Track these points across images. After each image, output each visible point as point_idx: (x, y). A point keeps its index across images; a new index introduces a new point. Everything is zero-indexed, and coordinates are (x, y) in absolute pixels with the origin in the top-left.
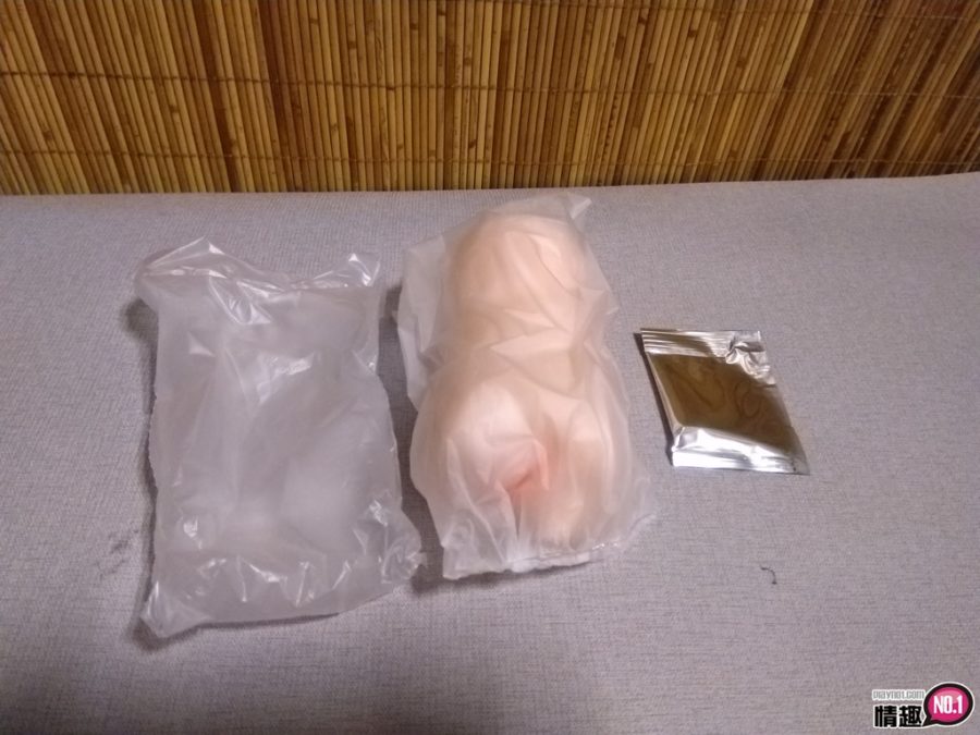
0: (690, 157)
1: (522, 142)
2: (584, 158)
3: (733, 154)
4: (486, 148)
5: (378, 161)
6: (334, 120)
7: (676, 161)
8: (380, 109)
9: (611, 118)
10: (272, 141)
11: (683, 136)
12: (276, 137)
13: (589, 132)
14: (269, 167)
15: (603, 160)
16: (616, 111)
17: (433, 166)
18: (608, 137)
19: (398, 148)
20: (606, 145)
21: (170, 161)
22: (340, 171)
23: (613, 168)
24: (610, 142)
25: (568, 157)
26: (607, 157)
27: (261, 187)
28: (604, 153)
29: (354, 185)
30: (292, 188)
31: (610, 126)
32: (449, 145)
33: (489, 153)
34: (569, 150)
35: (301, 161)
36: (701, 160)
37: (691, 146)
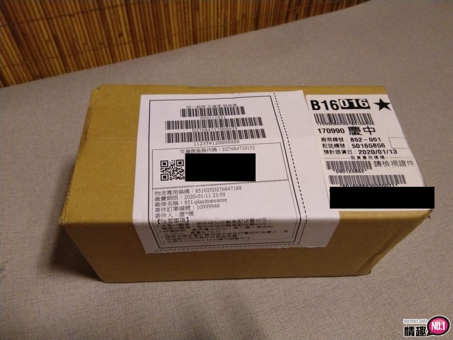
0: (225, 21)
1: (145, 29)
2: (177, 31)
3: (244, 16)
4: (128, 36)
5: (75, 54)
6: (47, 38)
7: (219, 24)
8: (69, 27)
9: (184, 8)
10: (18, 55)
12: (19, 52)
13: (175, 17)
15: (186, 30)
16: (186, 5)
17: (104, 50)
18: (185, 18)
19: (84, 44)
20: (185, 22)
22: (57, 63)
23: (191, 33)
24: (187, 20)
25: (169, 32)
26: (187, 28)
27: (19, 81)
28: (186, 26)
29: (67, 70)
30: (35, 78)
31: (185, 13)
32: (109, 38)
33: (130, 38)
34: (169, 29)
35: (35, 62)
36: (231, 21)
37: (224, 15)
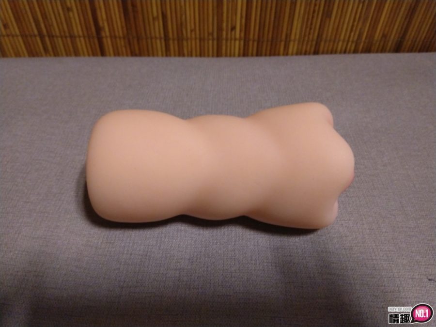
0: (360, 36)
1: (262, 26)
2: (297, 37)
3: (384, 36)
4: (241, 31)
5: (180, 39)
6: (155, 14)
7: (351, 39)
8: (181, 7)
9: (314, 12)
10: (122, 27)
11: (356, 23)
12: (124, 24)
13: (300, 20)
14: (121, 43)
15: (309, 38)
16: (317, 8)
17: (211, 42)
18: (311, 24)
19: (191, 31)
20: (311, 29)
21: (69, 39)
22: (159, 45)
23: (314, 43)
24: (313, 27)
25: (288, 36)
26: (311, 37)
27: (117, 54)
28: (309, 34)
29: (167, 53)
31: (313, 17)
32: (220, 29)
33: (243, 35)
34: (289, 32)
36: (366, 39)
37: (361, 29)
